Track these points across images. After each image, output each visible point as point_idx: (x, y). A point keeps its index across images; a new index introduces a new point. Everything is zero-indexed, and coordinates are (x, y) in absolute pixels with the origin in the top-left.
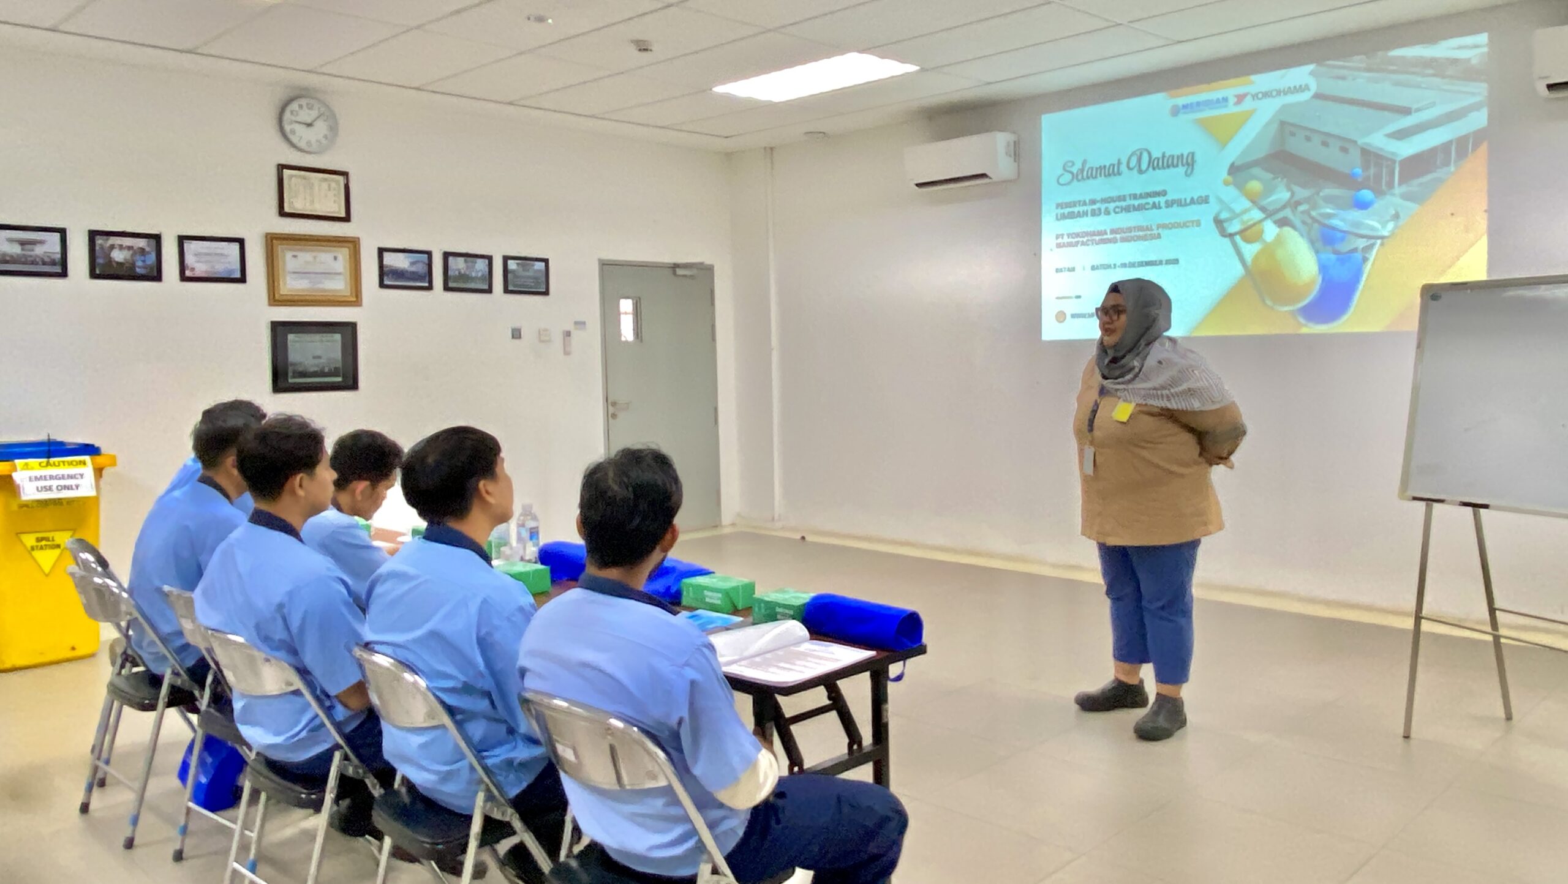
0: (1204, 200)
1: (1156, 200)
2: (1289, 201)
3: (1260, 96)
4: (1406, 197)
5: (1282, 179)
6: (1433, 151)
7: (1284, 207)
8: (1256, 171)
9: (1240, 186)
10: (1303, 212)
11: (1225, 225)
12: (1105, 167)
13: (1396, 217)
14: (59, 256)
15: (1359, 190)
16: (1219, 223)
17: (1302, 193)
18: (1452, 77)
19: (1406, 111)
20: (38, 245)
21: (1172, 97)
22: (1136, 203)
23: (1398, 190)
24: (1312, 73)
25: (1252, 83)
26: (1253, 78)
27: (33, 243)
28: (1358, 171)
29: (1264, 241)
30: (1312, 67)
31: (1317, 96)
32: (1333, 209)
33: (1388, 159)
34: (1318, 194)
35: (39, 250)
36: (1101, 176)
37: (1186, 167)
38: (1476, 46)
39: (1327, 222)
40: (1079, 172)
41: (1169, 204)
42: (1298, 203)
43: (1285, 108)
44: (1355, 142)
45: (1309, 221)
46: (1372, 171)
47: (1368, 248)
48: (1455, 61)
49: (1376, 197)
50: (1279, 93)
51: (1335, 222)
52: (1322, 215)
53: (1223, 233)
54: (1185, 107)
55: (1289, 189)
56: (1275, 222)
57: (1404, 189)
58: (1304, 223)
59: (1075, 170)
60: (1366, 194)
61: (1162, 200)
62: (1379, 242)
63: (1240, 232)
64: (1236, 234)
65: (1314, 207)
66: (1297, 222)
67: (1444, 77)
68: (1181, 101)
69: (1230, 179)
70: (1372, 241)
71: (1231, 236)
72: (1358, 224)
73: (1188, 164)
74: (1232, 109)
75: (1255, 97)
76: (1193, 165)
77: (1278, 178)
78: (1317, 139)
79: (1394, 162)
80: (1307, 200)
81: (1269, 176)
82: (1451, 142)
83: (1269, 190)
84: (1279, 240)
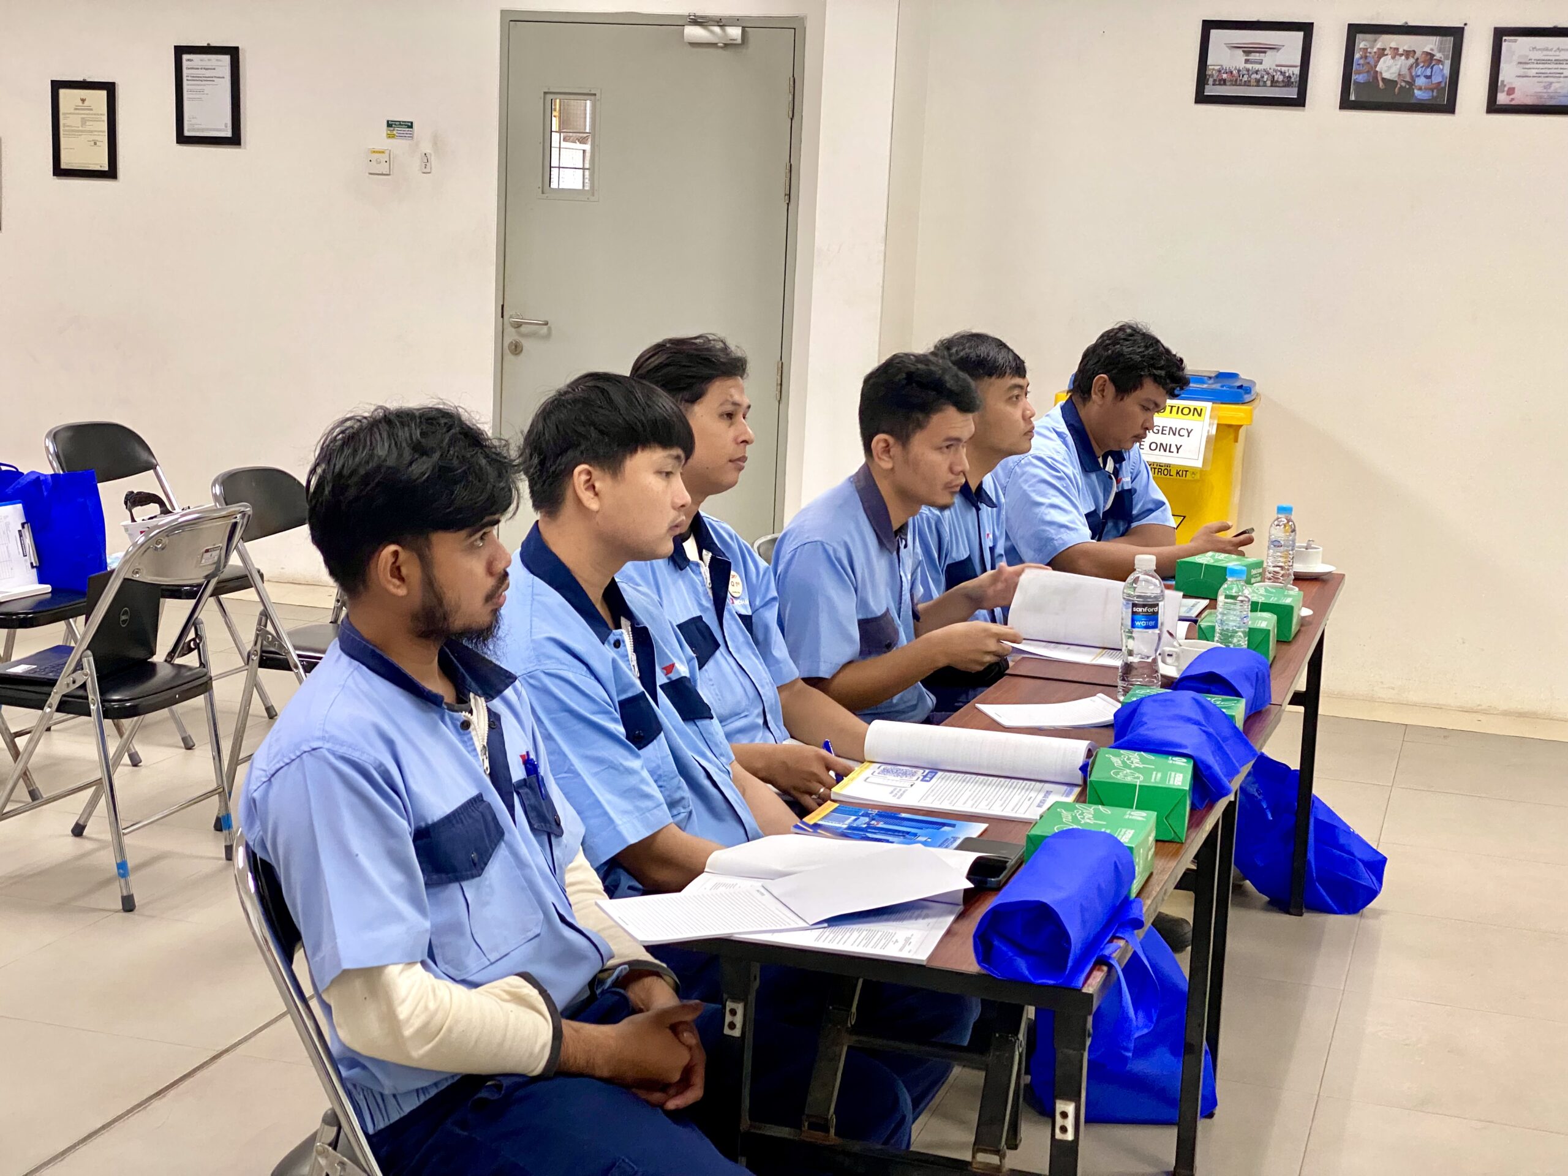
14: (1297, 71)
20: (1269, 52)
27: (1263, 49)
35: (1269, 62)
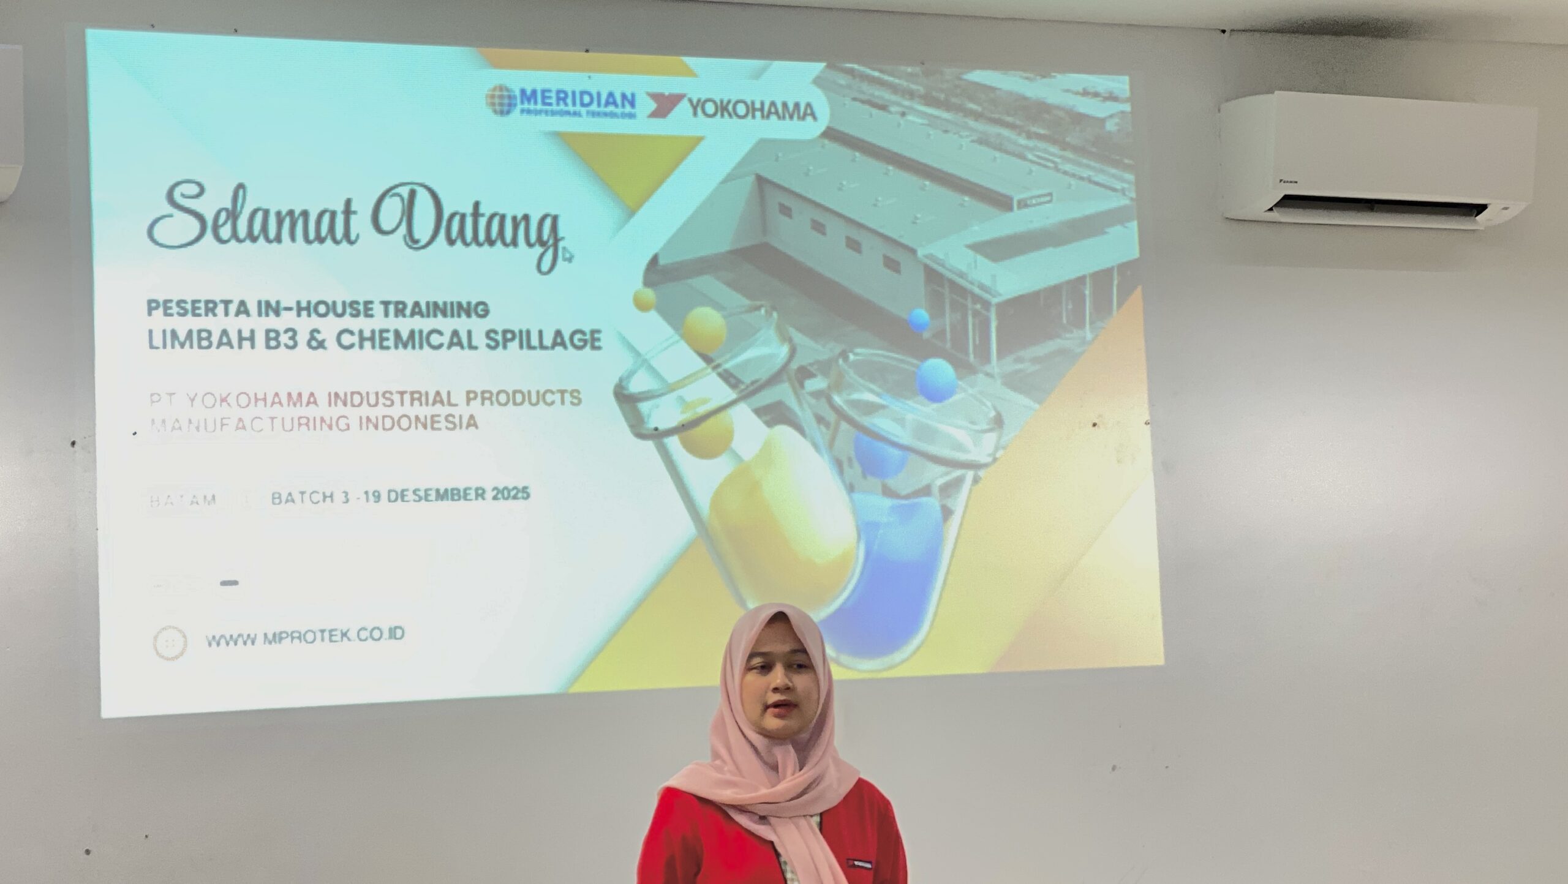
0: (590, 340)
1: (462, 324)
2: (785, 367)
3: (710, 108)
4: (1014, 382)
5: (769, 314)
6: (1054, 292)
7: (774, 379)
8: (707, 283)
9: (675, 317)
10: (817, 394)
11: (644, 407)
12: (305, 214)
13: (998, 422)
15: (924, 358)
16: (626, 399)
17: (812, 350)
18: (1075, 149)
19: (1003, 203)
21: (497, 65)
22: (405, 325)
23: (995, 365)
24: (818, 82)
25: (690, 73)
26: (691, 61)
28: (922, 315)
29: (737, 457)
30: (818, 67)
31: (830, 134)
32: (878, 395)
33: (977, 299)
34: (844, 355)
36: (293, 238)
37: (539, 250)
38: (1112, 98)
39: (866, 421)
40: (223, 215)
41: (499, 340)
42: (805, 374)
43: (763, 145)
44: (913, 251)
45: (831, 417)
46: (948, 319)
47: (950, 488)
48: (1079, 119)
49: (960, 378)
50: (751, 110)
51: (882, 423)
52: (855, 404)
53: (639, 428)
54: (528, 96)
55: (785, 338)
56: (758, 412)
57: (1009, 365)
58: (820, 420)
59: (208, 207)
60: (939, 369)
61: (478, 326)
62: (970, 474)
63: (681, 429)
64: (670, 432)
65: (839, 385)
66: (805, 416)
67: (1065, 146)
68: (518, 80)
69: (650, 294)
70: (958, 473)
71: (658, 435)
72: (924, 431)
73: (541, 242)
74: (642, 124)
75: (697, 106)
76: (555, 246)
77: (758, 308)
78: (837, 232)
79: (986, 304)
80: (825, 367)
81: (739, 300)
82: (1081, 280)
83: (741, 335)
84: (766, 454)
